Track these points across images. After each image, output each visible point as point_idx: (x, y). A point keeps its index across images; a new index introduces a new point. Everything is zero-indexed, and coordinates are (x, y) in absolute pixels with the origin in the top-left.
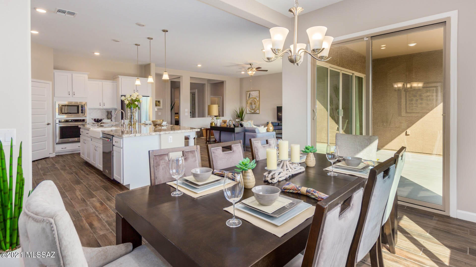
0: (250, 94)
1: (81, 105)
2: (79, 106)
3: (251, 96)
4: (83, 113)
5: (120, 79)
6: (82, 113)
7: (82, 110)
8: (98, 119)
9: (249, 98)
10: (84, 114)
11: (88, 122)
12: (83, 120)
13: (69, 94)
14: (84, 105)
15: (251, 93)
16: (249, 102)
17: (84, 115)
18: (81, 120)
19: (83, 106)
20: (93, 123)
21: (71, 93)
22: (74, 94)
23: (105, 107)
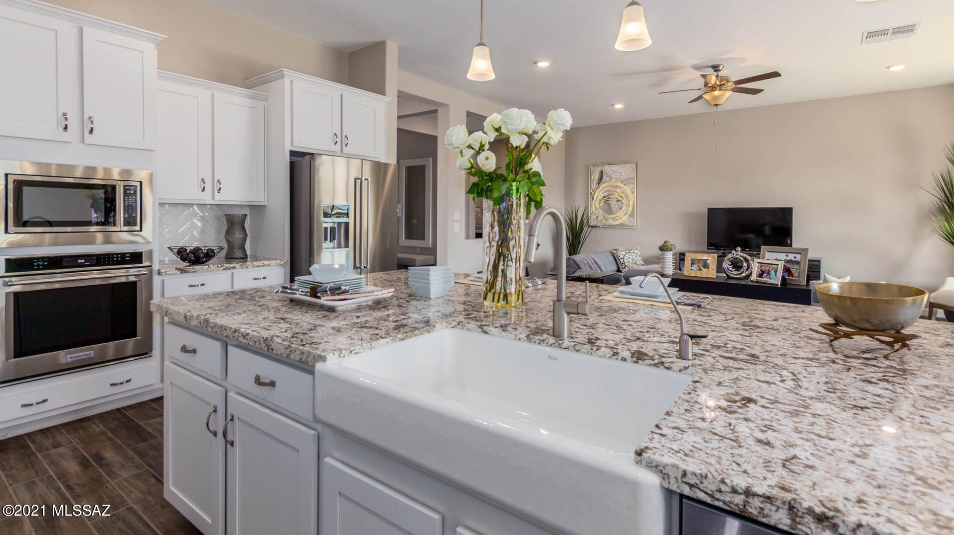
0: (602, 172)
1: (122, 184)
2: (114, 188)
3: (605, 178)
4: (135, 225)
5: (287, 81)
6: (130, 221)
7: (130, 209)
8: (196, 251)
9: (599, 184)
10: (138, 228)
11: (156, 267)
12: (136, 258)
13: (66, 128)
14: (138, 184)
15: (607, 169)
16: (599, 194)
17: (141, 230)
18: (123, 255)
19: (135, 192)
20: (176, 269)
21: (74, 123)
22: (91, 131)
23: (221, 199)
